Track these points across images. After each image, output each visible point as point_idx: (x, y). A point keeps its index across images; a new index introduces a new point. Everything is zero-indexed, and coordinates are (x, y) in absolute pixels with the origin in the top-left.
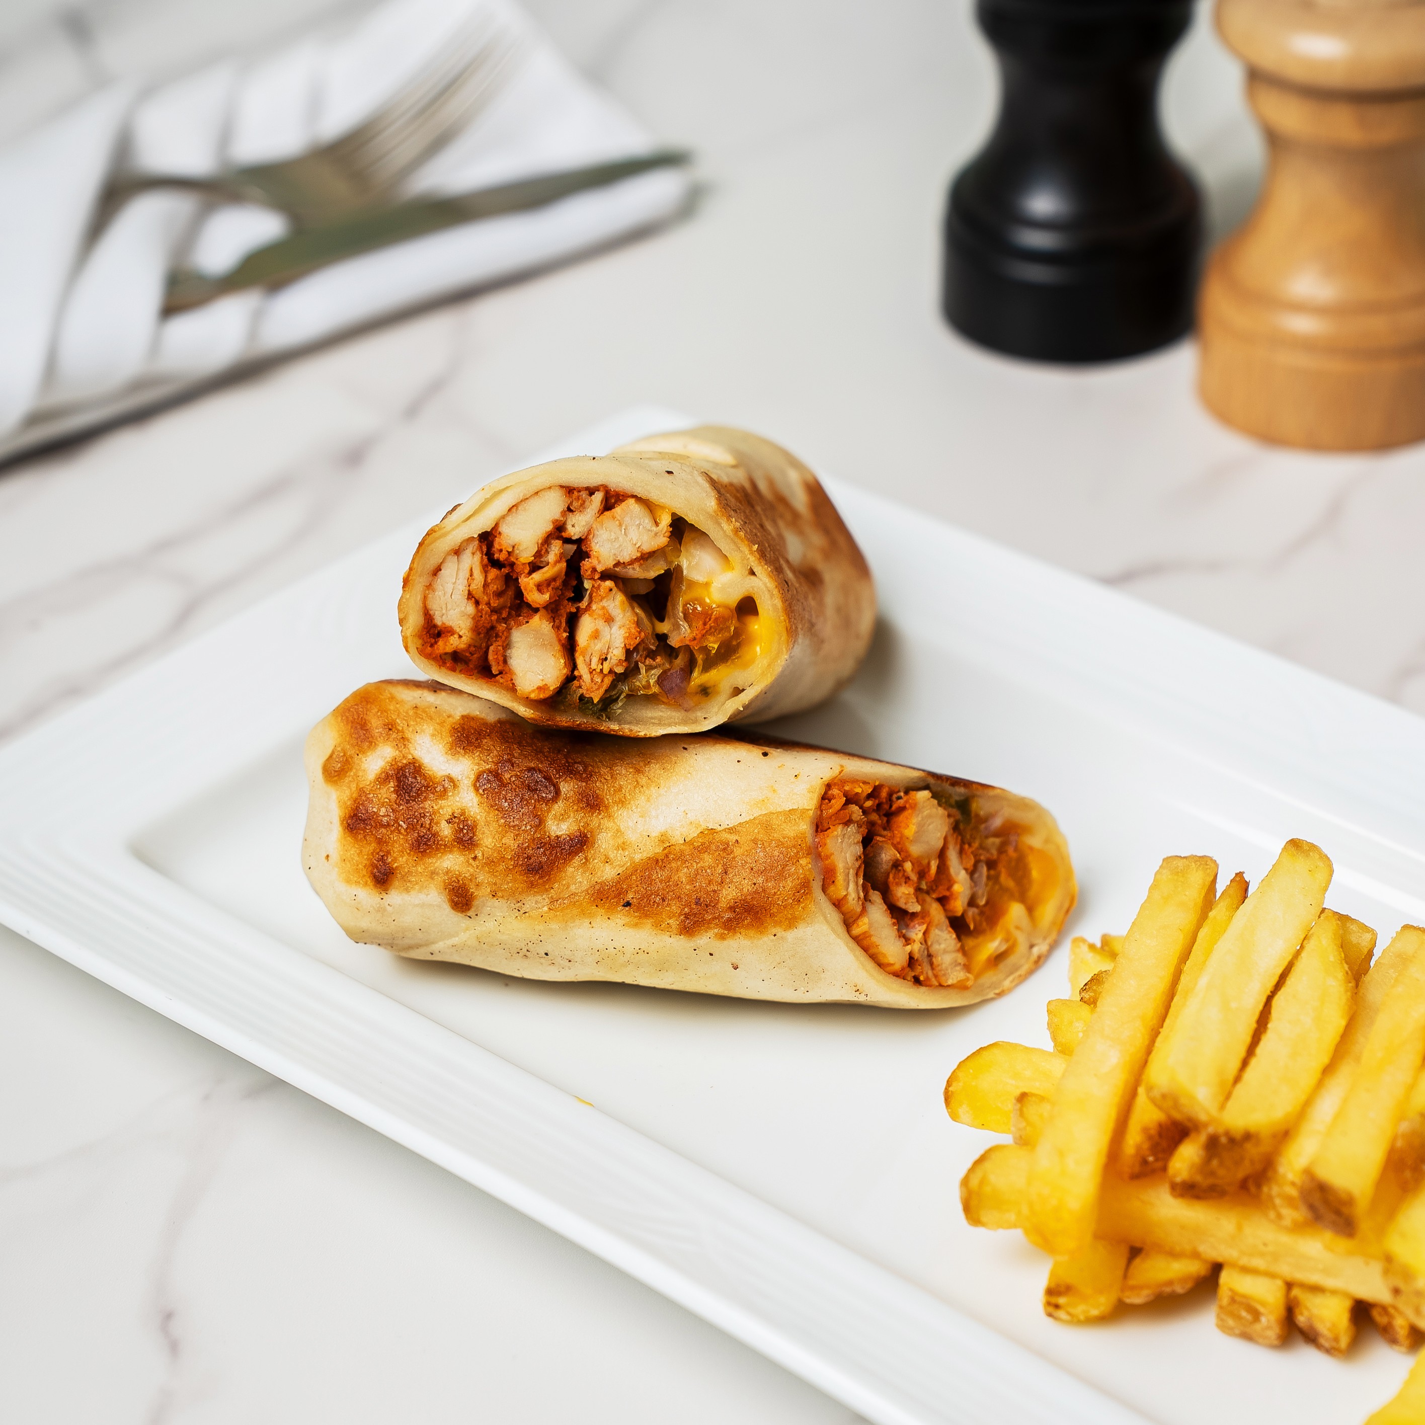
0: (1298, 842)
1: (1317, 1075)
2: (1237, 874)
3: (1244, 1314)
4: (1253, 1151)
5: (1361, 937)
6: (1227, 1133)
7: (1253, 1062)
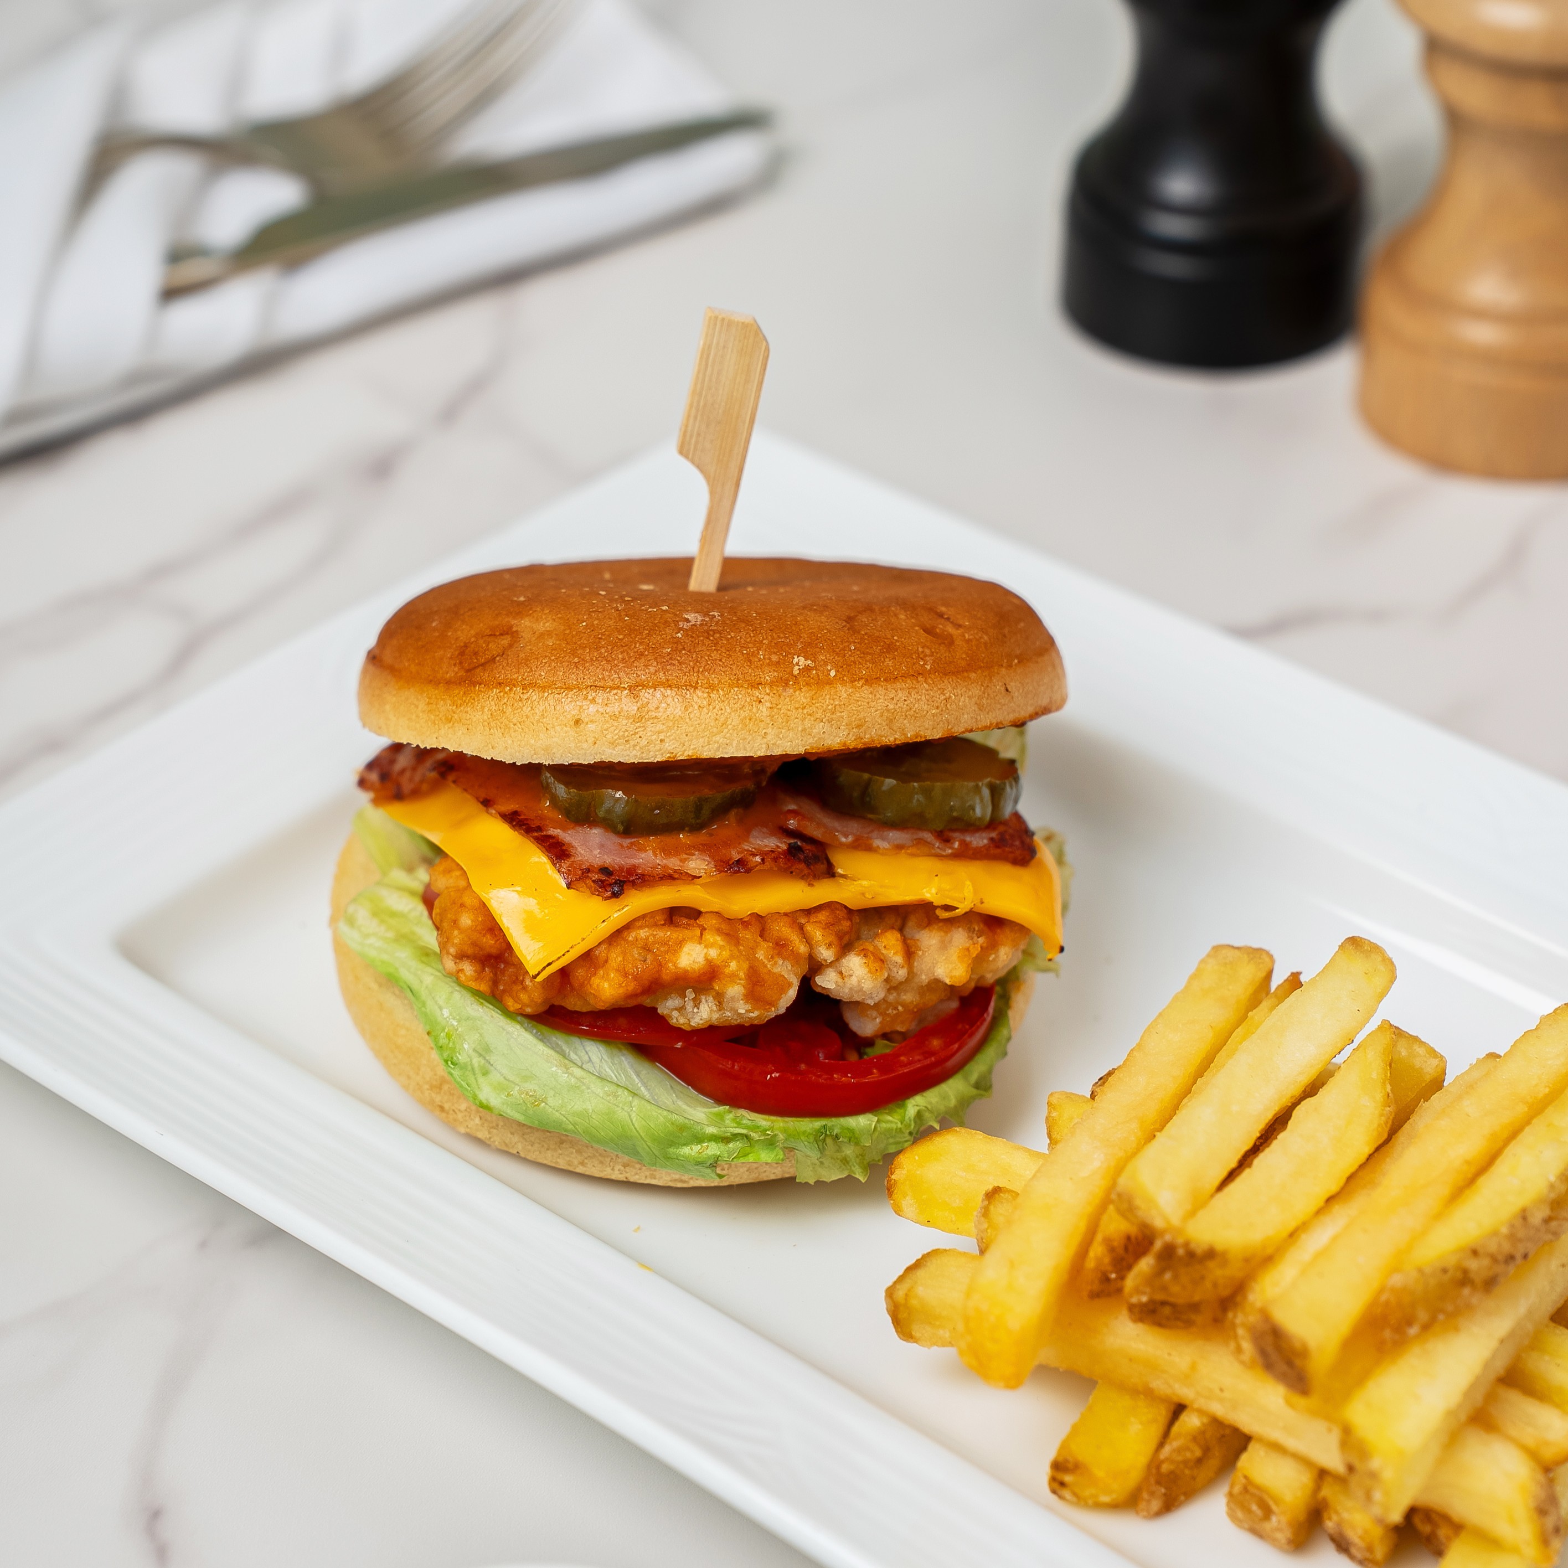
0: (1359, 940)
1: (1320, 1202)
2: (1292, 974)
3: (1254, 1508)
4: (1218, 1274)
5: (1426, 1062)
6: (1186, 1245)
7: (1247, 1173)
